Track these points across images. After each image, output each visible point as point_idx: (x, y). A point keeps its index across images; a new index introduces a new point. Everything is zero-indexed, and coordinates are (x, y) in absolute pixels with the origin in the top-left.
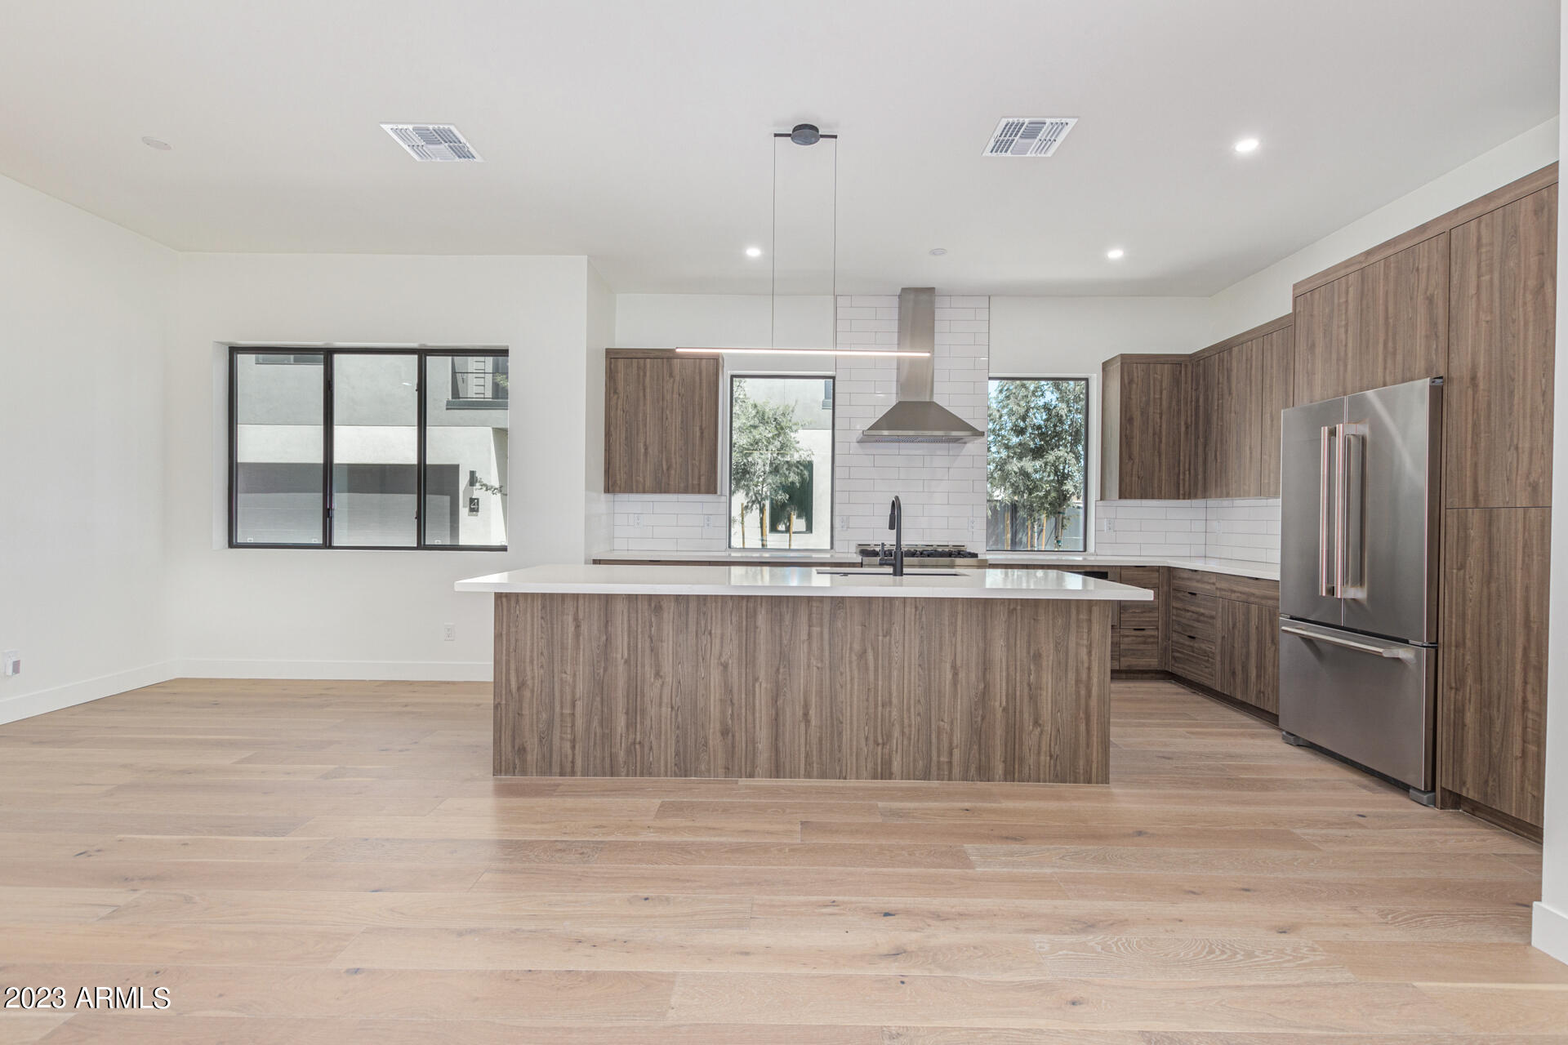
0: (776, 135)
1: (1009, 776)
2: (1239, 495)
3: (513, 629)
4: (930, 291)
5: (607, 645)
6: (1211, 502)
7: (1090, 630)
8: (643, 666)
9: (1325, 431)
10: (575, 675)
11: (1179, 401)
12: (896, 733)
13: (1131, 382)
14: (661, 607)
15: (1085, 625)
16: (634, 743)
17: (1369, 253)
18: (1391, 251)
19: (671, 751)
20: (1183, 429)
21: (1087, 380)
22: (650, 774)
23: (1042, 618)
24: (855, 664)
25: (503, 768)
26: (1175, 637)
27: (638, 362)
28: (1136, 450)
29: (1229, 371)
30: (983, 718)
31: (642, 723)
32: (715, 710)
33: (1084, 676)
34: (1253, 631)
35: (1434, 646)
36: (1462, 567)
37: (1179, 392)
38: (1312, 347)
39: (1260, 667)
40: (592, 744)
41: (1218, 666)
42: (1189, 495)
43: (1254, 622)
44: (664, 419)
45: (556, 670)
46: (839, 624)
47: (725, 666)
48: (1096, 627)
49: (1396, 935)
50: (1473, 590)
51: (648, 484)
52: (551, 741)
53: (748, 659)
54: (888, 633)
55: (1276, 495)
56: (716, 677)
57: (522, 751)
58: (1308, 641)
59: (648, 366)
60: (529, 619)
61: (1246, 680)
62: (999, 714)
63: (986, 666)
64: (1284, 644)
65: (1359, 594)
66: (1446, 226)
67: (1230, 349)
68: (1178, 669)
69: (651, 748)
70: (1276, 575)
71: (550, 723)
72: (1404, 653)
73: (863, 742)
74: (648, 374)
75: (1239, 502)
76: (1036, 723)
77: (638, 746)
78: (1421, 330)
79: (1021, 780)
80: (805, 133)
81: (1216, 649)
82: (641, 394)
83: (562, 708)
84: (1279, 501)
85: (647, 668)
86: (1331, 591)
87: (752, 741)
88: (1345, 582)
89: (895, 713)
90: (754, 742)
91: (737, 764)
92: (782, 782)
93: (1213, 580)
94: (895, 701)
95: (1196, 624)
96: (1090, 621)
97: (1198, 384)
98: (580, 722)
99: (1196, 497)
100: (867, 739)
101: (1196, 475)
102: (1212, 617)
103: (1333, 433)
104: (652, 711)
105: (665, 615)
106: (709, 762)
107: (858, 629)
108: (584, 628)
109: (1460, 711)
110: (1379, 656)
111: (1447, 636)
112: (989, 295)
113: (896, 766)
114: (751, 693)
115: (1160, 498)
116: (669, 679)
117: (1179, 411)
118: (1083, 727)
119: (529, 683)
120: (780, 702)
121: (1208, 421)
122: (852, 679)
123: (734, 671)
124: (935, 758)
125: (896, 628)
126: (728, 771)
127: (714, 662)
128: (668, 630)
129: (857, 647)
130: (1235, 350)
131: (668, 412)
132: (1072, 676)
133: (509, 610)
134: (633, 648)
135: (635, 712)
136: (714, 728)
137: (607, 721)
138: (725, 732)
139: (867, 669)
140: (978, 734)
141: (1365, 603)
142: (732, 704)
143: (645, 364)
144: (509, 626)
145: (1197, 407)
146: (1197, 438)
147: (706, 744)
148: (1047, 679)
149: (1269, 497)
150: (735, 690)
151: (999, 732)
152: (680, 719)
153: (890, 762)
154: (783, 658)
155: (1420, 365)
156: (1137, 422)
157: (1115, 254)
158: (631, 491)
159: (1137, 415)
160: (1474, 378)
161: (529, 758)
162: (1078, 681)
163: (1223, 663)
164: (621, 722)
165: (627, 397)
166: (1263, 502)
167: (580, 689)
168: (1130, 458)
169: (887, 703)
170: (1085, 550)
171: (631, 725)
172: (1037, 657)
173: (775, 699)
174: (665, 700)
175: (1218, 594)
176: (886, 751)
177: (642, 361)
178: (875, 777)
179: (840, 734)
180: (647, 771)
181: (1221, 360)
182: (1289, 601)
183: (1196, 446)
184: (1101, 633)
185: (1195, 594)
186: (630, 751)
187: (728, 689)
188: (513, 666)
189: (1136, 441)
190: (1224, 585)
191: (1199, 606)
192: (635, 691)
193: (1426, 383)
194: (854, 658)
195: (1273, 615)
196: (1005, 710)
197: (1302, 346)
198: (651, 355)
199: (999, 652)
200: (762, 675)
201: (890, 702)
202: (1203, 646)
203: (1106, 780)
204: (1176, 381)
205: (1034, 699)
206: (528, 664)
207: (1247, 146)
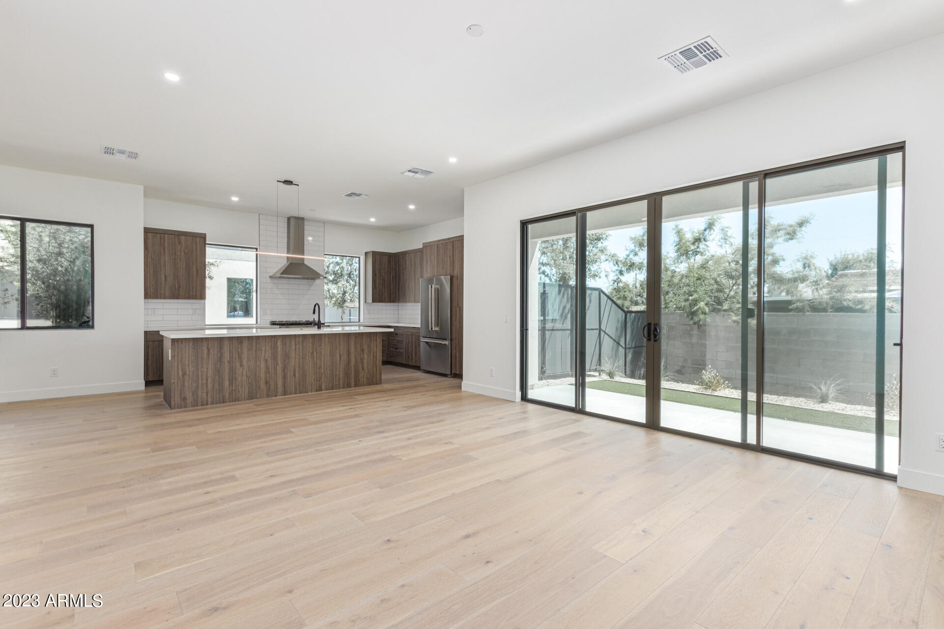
0: (278, 181)
1: (356, 385)
2: (409, 302)
3: (180, 353)
4: (303, 219)
5: (221, 358)
6: (400, 304)
7: (376, 341)
8: (235, 363)
9: (430, 286)
10: (207, 369)
11: (390, 269)
12: (323, 377)
13: (375, 261)
14: (242, 342)
15: (375, 340)
16: (232, 390)
17: (439, 241)
18: (443, 242)
19: (247, 390)
20: (392, 279)
21: (359, 258)
22: (238, 401)
23: (364, 338)
24: (310, 357)
25: (176, 406)
26: (391, 349)
27: (160, 236)
28: (377, 285)
29: (406, 261)
30: (348, 369)
31: (235, 383)
32: (263, 376)
33: (375, 355)
34: (414, 343)
35: (451, 340)
36: (456, 321)
37: (390, 265)
38: (427, 262)
39: (416, 354)
40: (215, 393)
41: (404, 356)
42: (394, 301)
43: (414, 340)
44: (176, 264)
45: (199, 367)
46: (305, 344)
47: (266, 361)
48: (378, 340)
49: (441, 393)
50: (457, 326)
51: (167, 294)
52: (198, 394)
53: (274, 357)
54: (320, 346)
55: (419, 302)
56: (263, 365)
57: (185, 399)
58: (427, 343)
59: (166, 238)
60: (187, 351)
61: (412, 359)
62: (353, 367)
63: (349, 354)
64: (422, 345)
65: (437, 329)
66: (452, 240)
67: (406, 254)
68: (392, 360)
69: (239, 391)
70: (419, 326)
71: (197, 387)
72: (446, 343)
73: (313, 381)
74: (166, 241)
75: (408, 304)
76: (363, 369)
77: (234, 392)
78: (449, 264)
79: (359, 386)
80: (288, 182)
81: (403, 351)
82: (162, 251)
83: (202, 381)
84: (420, 304)
85: (237, 364)
86: (432, 329)
87: (276, 385)
88: (434, 326)
89: (323, 371)
90: (277, 385)
91: (271, 393)
92: (286, 396)
93: (403, 329)
94: (323, 367)
95: (398, 344)
96: (376, 339)
97: (396, 263)
98: (210, 386)
99: (396, 302)
100: (314, 379)
101: (396, 294)
102: (402, 341)
103: (432, 287)
104: (239, 379)
105: (244, 345)
106: (261, 393)
107: (311, 345)
108: (211, 351)
109: (456, 354)
110: (441, 344)
111: (454, 337)
112: (324, 223)
113: (323, 387)
114: (275, 369)
115: (385, 302)
116: (246, 367)
117: (390, 272)
118: (375, 369)
119: (188, 373)
120: (286, 371)
121: (399, 277)
122: (309, 361)
123: (270, 362)
124: (335, 383)
125: (323, 344)
126: (268, 396)
127: (262, 359)
128: (245, 350)
129: (311, 351)
130: (407, 255)
131: (178, 261)
132: (372, 355)
133: (178, 347)
134: (231, 357)
135: (232, 380)
136: (262, 382)
137: (221, 384)
138: (267, 383)
139: (314, 357)
140: (347, 374)
141: (439, 331)
142: (269, 373)
143: (164, 237)
144: (178, 353)
145: (396, 271)
146: (396, 282)
147: (260, 388)
148: (366, 356)
149: (417, 303)
150: (270, 367)
151: (353, 373)
152: (250, 380)
153: (321, 385)
154: (286, 356)
155: (448, 272)
156: (378, 275)
157: (373, 220)
158: (157, 298)
159: (377, 272)
160: (457, 277)
161: (188, 401)
162: (374, 356)
163: (406, 355)
164: (227, 383)
165: (154, 251)
166: (415, 304)
167: (210, 373)
168: (376, 288)
169: (320, 368)
170: (359, 321)
171: (231, 384)
172: (363, 350)
173: (284, 370)
174: (244, 374)
175: (404, 333)
176: (320, 382)
177: (163, 235)
178: (317, 391)
179: (306, 379)
180: (237, 399)
181: (403, 258)
182: (422, 333)
183: (396, 284)
184: (379, 342)
185: (397, 334)
186: (230, 394)
187: (267, 368)
188: (180, 367)
189: (377, 282)
190: (405, 330)
191: (398, 337)
192: (232, 371)
193: (449, 277)
194: (310, 354)
195: (419, 337)
196: (354, 366)
197: (425, 262)
198: (169, 233)
199: (352, 350)
200: (279, 362)
201: (321, 367)
202: (400, 350)
203: (381, 384)
204: (389, 262)
205: (362, 363)
206: (187, 367)
207: (412, 207)
